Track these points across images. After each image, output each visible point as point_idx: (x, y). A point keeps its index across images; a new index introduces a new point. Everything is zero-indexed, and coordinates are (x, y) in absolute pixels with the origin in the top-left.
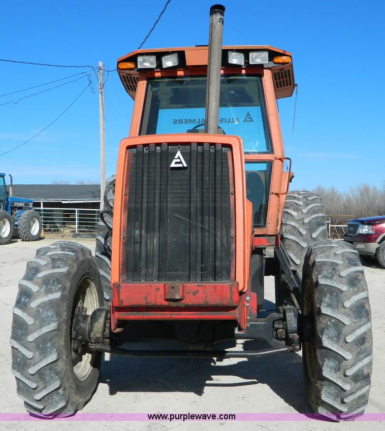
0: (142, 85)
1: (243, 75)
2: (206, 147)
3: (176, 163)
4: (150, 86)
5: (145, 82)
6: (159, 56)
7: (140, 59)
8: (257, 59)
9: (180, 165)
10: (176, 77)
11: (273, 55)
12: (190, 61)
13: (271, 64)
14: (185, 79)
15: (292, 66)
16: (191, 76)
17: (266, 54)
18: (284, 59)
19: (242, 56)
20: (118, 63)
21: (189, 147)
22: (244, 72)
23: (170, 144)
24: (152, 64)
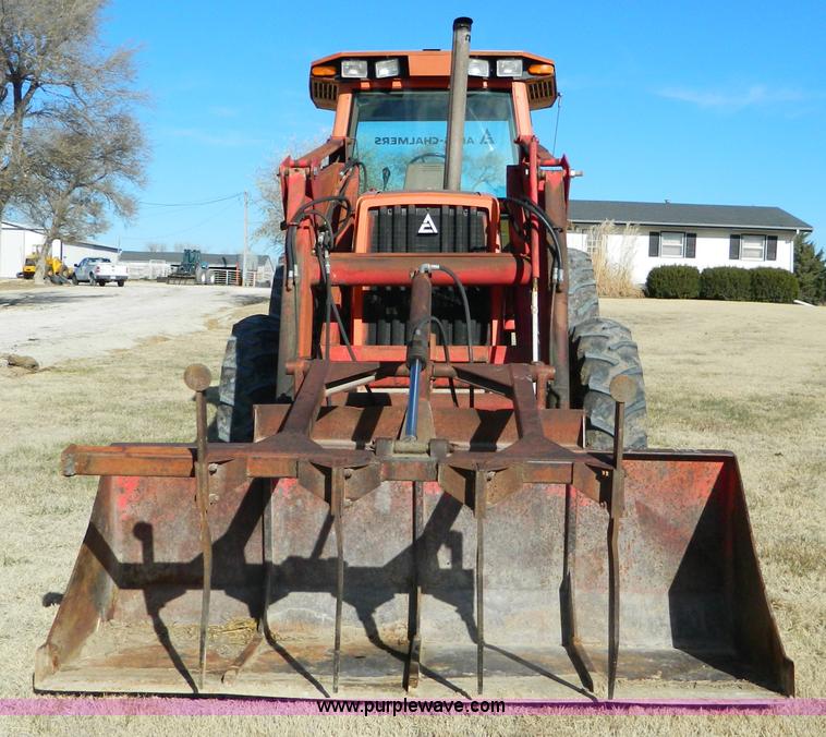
0: (345, 100)
1: (484, 90)
2: (459, 211)
3: (426, 228)
4: (356, 100)
5: (350, 95)
6: (372, 61)
7: (345, 64)
8: (507, 69)
9: (430, 231)
10: (391, 89)
11: (528, 63)
12: (415, 70)
13: (527, 76)
14: (405, 93)
15: (554, 77)
16: (414, 89)
17: (519, 63)
18: (545, 69)
19: (486, 64)
20: (312, 67)
21: (439, 210)
22: (485, 84)
23: (418, 206)
24: (361, 71)
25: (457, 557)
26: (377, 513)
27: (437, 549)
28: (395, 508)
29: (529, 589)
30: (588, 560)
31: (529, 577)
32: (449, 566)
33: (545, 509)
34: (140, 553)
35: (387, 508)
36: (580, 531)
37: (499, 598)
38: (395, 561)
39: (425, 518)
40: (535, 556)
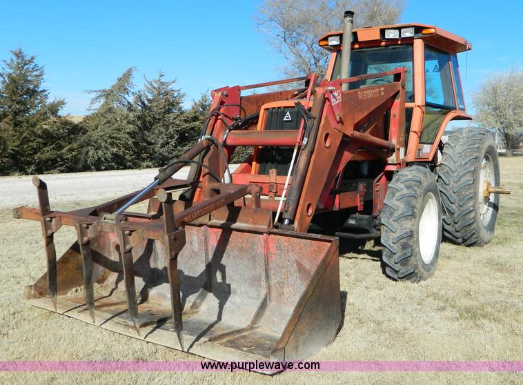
25: (224, 277)
26: (193, 251)
27: (216, 272)
28: (200, 250)
29: (253, 298)
30: (277, 287)
31: (252, 292)
32: (221, 281)
33: (257, 258)
34: (118, 257)
35: (197, 249)
36: (272, 272)
37: (239, 300)
38: (201, 275)
39: (211, 257)
40: (254, 281)
